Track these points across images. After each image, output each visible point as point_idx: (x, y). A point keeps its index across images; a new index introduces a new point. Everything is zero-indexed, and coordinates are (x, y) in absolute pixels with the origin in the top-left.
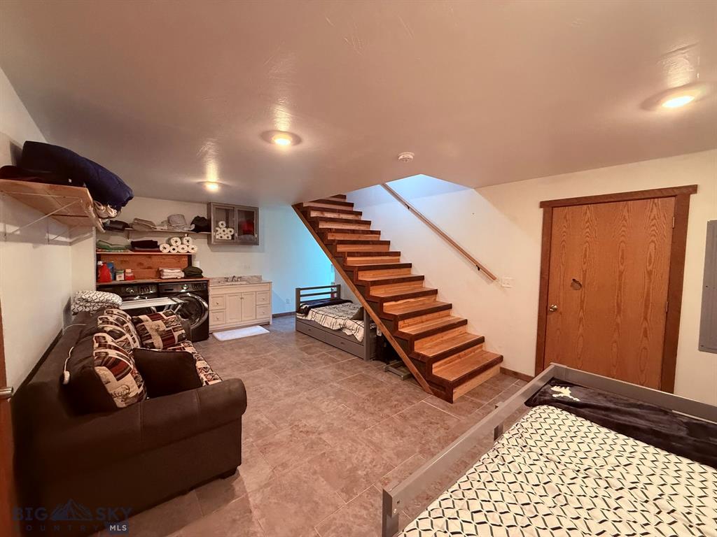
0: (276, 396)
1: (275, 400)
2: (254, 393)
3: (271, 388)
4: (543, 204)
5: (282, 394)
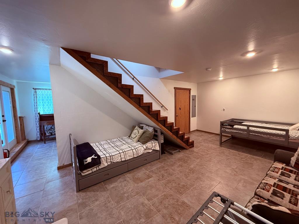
4: (175, 88)
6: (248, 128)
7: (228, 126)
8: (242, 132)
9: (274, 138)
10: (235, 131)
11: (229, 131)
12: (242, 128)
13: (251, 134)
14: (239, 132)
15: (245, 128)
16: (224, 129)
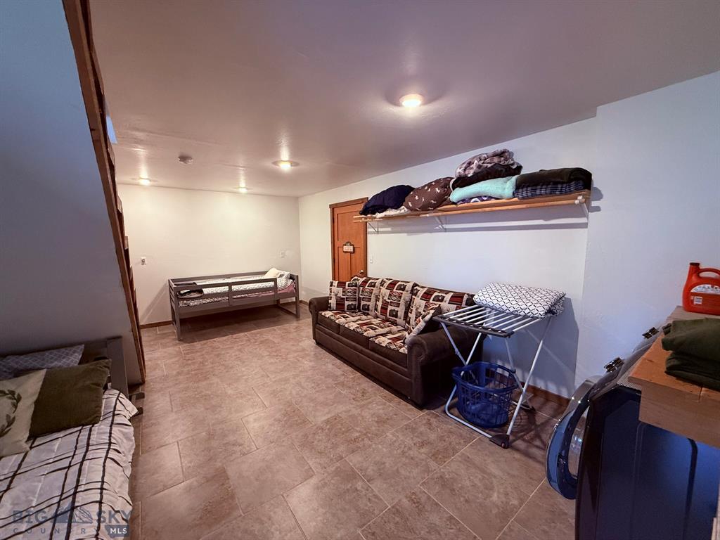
0: (297, 379)
1: (298, 375)
2: (319, 382)
3: (303, 388)
5: (292, 381)
6: (230, 288)
7: (192, 294)
8: (220, 299)
9: (264, 294)
10: (208, 301)
11: (196, 303)
12: (219, 291)
13: (235, 297)
14: (216, 300)
15: (226, 289)
16: (185, 302)
